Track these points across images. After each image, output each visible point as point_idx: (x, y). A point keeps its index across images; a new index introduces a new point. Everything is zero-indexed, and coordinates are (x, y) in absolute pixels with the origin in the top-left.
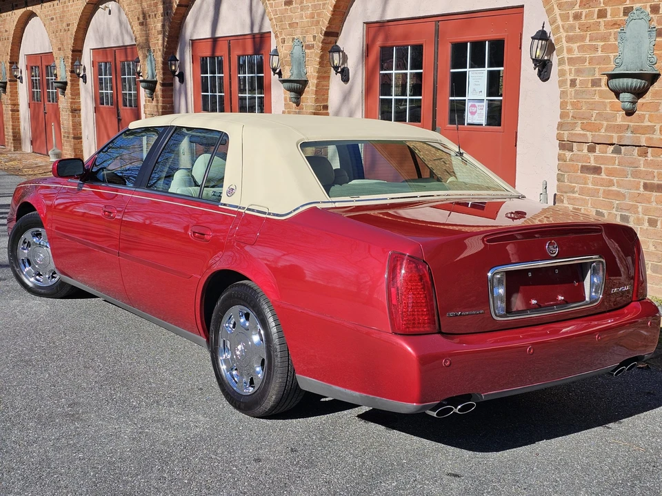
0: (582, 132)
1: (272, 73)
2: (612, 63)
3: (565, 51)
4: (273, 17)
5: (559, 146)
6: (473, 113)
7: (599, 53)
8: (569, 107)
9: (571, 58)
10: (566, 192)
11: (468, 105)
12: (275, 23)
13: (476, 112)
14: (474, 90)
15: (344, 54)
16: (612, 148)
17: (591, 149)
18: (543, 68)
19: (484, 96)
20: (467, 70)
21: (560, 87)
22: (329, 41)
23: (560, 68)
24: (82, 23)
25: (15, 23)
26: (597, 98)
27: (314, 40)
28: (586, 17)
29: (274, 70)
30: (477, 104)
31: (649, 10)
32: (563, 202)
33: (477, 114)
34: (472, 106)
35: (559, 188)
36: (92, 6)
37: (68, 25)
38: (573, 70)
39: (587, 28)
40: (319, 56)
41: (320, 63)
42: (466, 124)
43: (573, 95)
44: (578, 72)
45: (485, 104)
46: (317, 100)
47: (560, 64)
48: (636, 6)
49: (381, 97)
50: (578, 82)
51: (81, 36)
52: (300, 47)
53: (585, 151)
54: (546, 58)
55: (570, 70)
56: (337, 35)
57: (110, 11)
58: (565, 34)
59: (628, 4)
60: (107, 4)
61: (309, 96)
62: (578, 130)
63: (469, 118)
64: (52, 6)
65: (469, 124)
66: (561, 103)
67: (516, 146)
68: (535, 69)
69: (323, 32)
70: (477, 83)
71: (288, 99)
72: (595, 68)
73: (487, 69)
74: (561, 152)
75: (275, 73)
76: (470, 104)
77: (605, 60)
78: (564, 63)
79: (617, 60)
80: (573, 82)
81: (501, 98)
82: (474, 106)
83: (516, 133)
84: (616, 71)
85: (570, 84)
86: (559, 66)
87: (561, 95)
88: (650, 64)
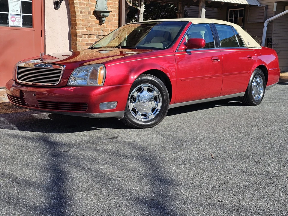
0: (86, 31)
2: (94, 7)
6: (13, 21)
7: (90, 3)
8: (80, 21)
9: (80, 3)
11: (10, 17)
13: (15, 20)
14: (13, 9)
16: (95, 36)
17: (89, 37)
19: (20, 13)
23: (76, 6)
30: (16, 17)
34: (12, 17)
42: (10, 26)
43: (81, 17)
44: (83, 8)
45: (21, 16)
50: (83, 12)
53: (87, 38)
55: (80, 7)
62: (85, 30)
63: (11, 23)
70: (14, 6)
72: (89, 8)
77: (92, 5)
78: (77, 4)
79: (96, 6)
80: (81, 12)
81: (31, 15)
82: (14, 17)
83: (42, 31)
84: (97, 10)
85: (80, 13)
86: (74, 5)
87: (77, 16)
88: (106, 9)
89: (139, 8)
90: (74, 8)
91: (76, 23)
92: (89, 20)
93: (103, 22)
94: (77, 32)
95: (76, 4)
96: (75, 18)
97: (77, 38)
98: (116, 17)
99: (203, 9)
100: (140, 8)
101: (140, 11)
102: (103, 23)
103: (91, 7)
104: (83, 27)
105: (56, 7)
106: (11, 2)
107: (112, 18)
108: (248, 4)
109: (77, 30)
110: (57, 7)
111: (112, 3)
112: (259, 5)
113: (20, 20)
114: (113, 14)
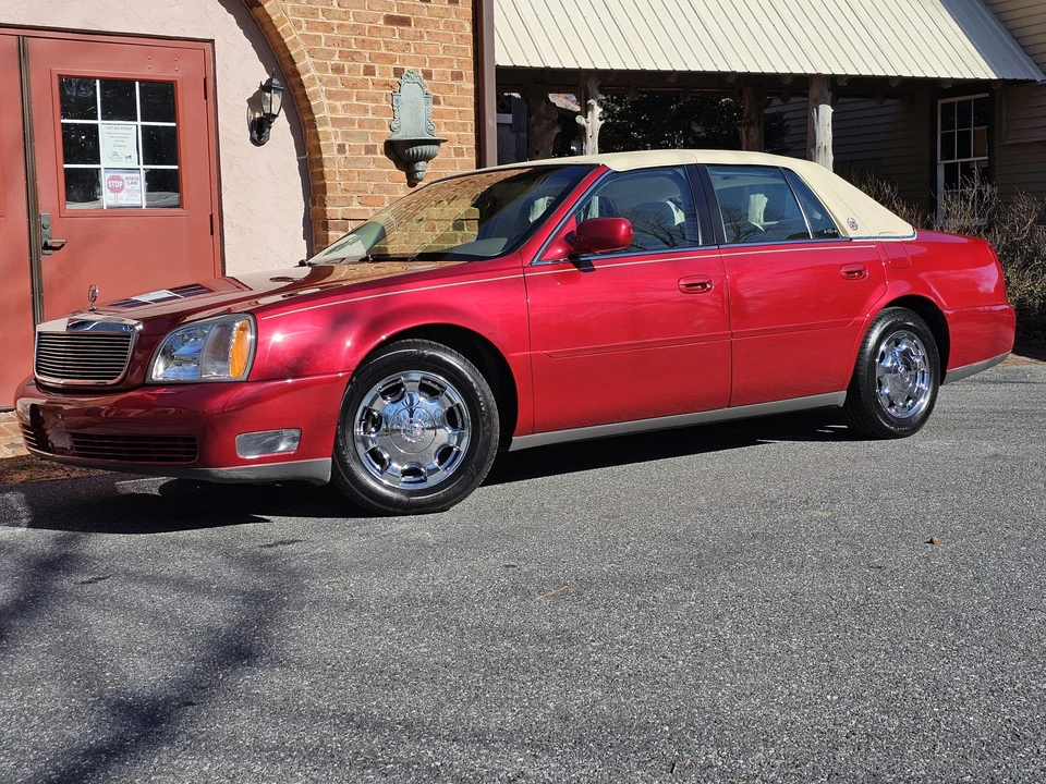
0: (361, 208)
2: (387, 128)
3: (326, 109)
7: (370, 116)
8: (338, 178)
9: (336, 118)
11: (104, 177)
13: (123, 187)
14: (115, 154)
19: (139, 163)
20: (99, 121)
23: (321, 129)
26: (373, 168)
28: (349, 71)
30: (123, 176)
31: (421, 75)
33: (124, 190)
34: (112, 178)
38: (340, 133)
39: (354, 86)
42: (105, 208)
43: (343, 162)
44: (347, 135)
45: (143, 173)
48: (407, 68)
50: (347, 147)
54: (257, 115)
55: (336, 133)
58: (324, 88)
59: (398, 64)
62: (356, 206)
63: (108, 198)
65: (108, 207)
70: (118, 144)
72: (367, 132)
73: (141, 122)
74: (333, 233)
76: (109, 176)
77: (379, 124)
78: (326, 124)
79: (394, 126)
80: (341, 148)
81: (176, 167)
82: (119, 179)
83: (211, 216)
84: (395, 137)
85: (338, 151)
86: (316, 127)
87: (326, 164)
88: (430, 132)
89: (580, 120)
90: (317, 134)
91: (325, 185)
92: (371, 173)
93: (419, 175)
94: (329, 215)
95: (321, 125)
96: (319, 170)
97: (330, 233)
98: (466, 158)
99: (821, 106)
100: (586, 117)
101: (583, 129)
102: (421, 180)
103: (375, 130)
104: (348, 195)
105: (256, 136)
106: (109, 131)
107: (454, 162)
108: (994, 77)
109: (328, 208)
110: (260, 137)
111: (451, 114)
112: (1039, 78)
113: (137, 187)
114: (455, 149)
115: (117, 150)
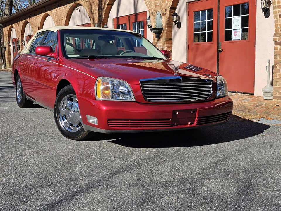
1: (147, 27)
3: (276, 3)
4: (148, 4)
5: (275, 44)
6: (235, 35)
8: (279, 27)
9: (279, 6)
10: (278, 63)
12: (149, 6)
14: (236, 25)
15: (178, 16)
18: (266, 12)
19: (240, 27)
20: (233, 17)
21: (274, 18)
22: (172, 11)
23: (274, 10)
24: (68, 16)
25: (41, 19)
27: (166, 11)
29: (148, 26)
30: (237, 31)
32: (277, 67)
33: (237, 35)
34: (235, 32)
35: (275, 62)
36: (72, 9)
37: (62, 18)
38: (280, 10)
40: (168, 18)
41: (168, 20)
42: (232, 40)
43: (280, 21)
46: (167, 36)
47: (274, 9)
49: (195, 33)
51: (67, 21)
52: (160, 15)
54: (267, 8)
55: (279, 11)
56: (175, 9)
57: (79, 10)
60: (78, 8)
61: (164, 35)
63: (234, 37)
64: (56, 10)
65: (233, 40)
66: (275, 25)
67: (255, 47)
68: (263, 12)
69: (170, 8)
70: (237, 22)
71: (155, 37)
73: (241, 16)
74: (276, 46)
75: (149, 27)
76: (234, 31)
81: (248, 27)
82: (236, 32)
106: (235, 19)
115: (236, 24)
